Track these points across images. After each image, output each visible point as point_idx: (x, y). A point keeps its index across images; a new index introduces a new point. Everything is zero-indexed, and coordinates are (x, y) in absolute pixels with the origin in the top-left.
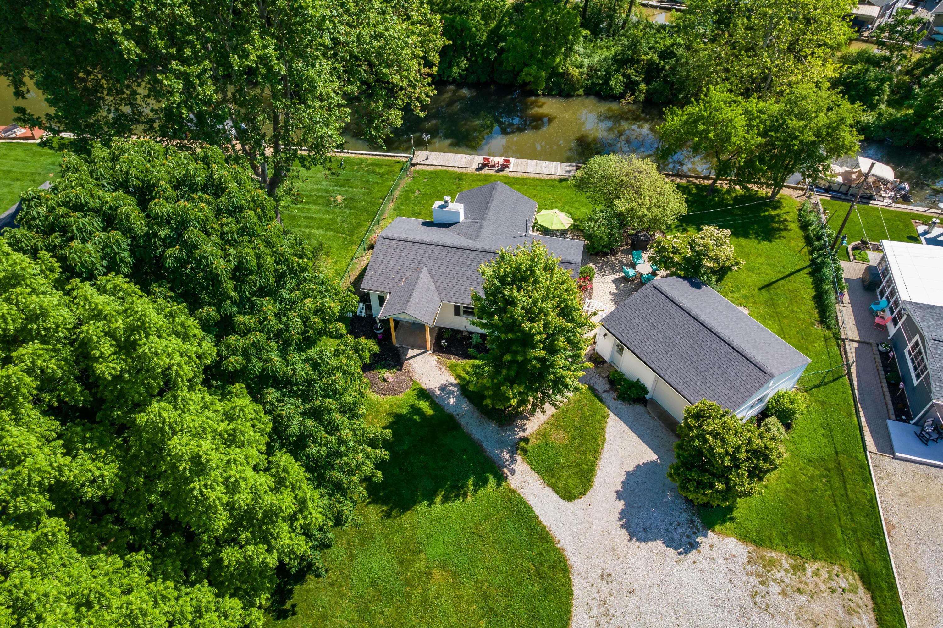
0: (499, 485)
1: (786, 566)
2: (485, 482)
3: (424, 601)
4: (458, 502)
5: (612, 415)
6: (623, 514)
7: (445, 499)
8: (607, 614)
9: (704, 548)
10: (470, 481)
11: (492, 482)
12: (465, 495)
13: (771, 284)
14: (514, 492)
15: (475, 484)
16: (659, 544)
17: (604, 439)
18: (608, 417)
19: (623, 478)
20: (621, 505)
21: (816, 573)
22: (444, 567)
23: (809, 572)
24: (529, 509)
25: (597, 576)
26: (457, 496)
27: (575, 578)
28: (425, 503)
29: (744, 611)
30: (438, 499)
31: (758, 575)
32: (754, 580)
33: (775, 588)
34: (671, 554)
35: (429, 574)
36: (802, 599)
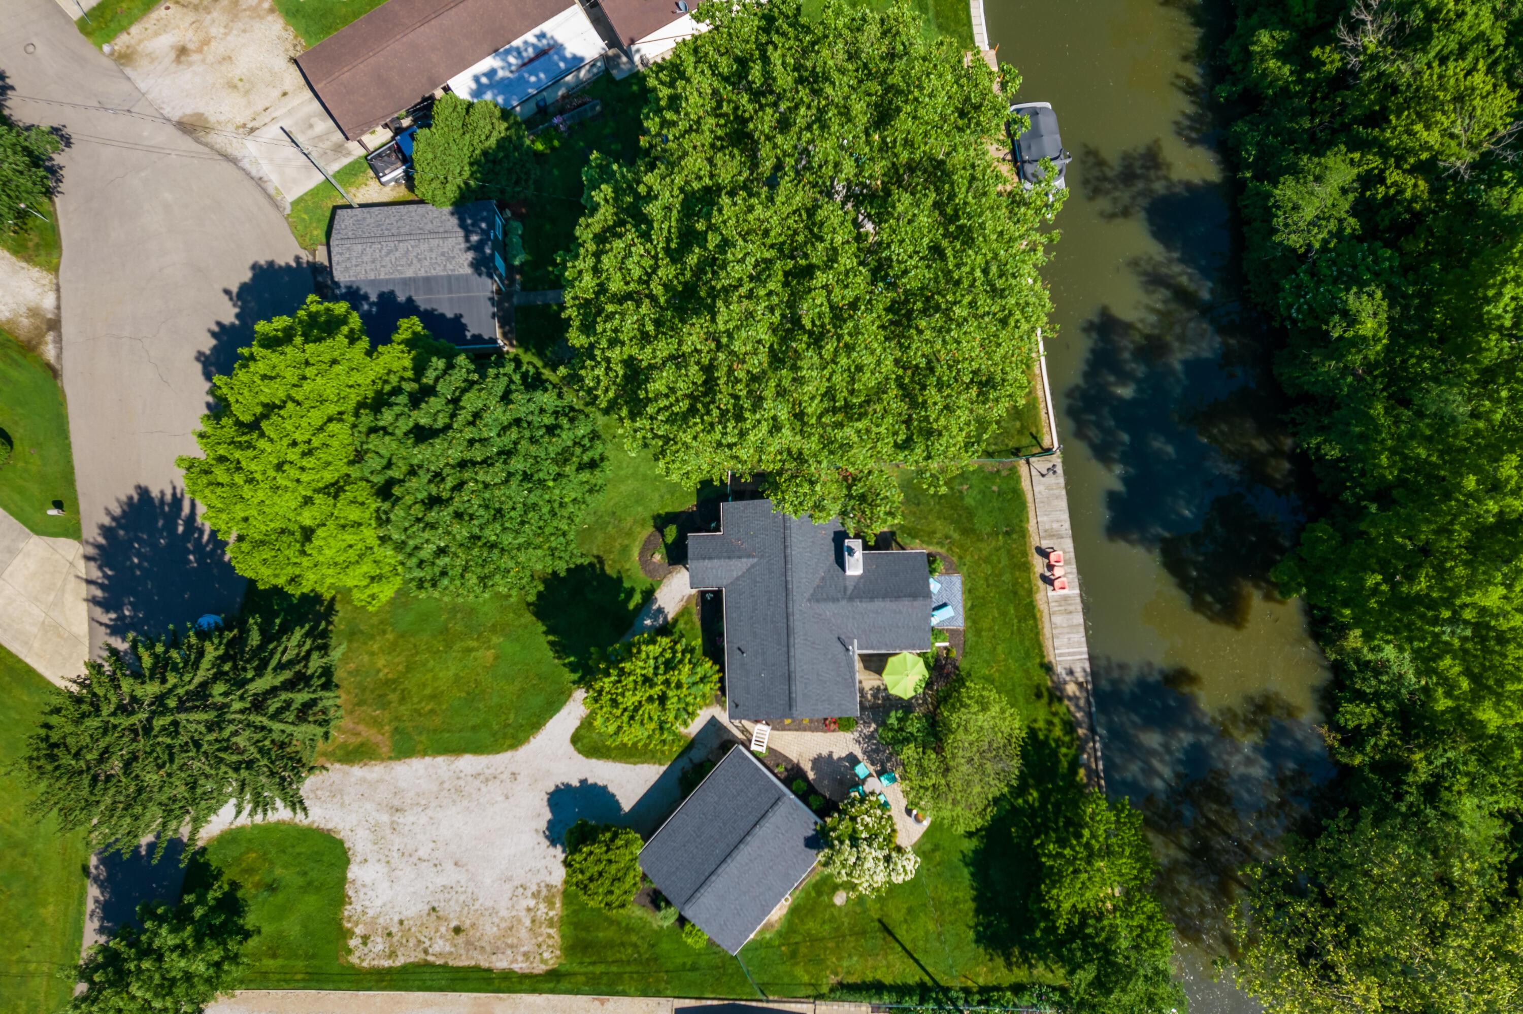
0: (574, 682)
1: (551, 914)
2: (573, 671)
3: (469, 650)
4: (551, 654)
5: (664, 768)
6: (568, 786)
7: (551, 643)
8: (487, 780)
9: (552, 850)
10: (572, 659)
11: (575, 676)
12: (559, 658)
14: (570, 695)
15: (570, 663)
16: (548, 816)
17: (635, 763)
18: (661, 764)
19: (600, 783)
20: (575, 783)
21: (550, 936)
22: (497, 658)
23: (552, 931)
24: (557, 710)
25: (514, 770)
26: (557, 652)
27: (508, 754)
28: (544, 628)
29: (509, 879)
30: (551, 638)
31: (539, 892)
32: (534, 888)
33: (532, 903)
34: (543, 825)
35: (489, 648)
36: (528, 923)
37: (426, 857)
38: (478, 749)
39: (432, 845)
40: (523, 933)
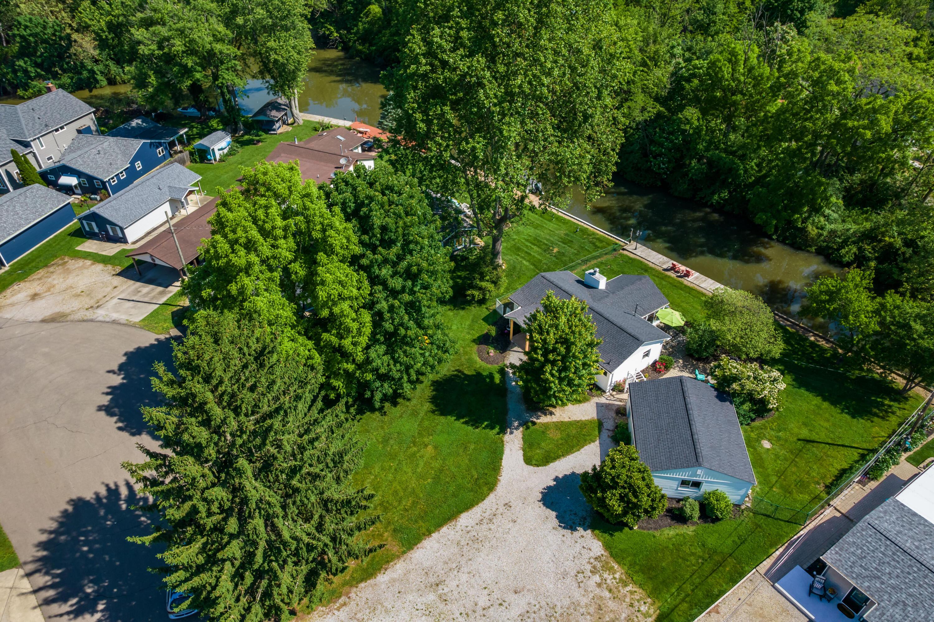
0: (498, 434)
1: (617, 576)
2: (492, 428)
3: (414, 454)
4: (470, 428)
5: (597, 442)
6: (549, 488)
7: (466, 423)
8: (491, 520)
9: (577, 534)
10: (486, 423)
11: (497, 430)
12: (477, 427)
13: (813, 442)
14: (503, 441)
15: (487, 427)
16: (554, 514)
17: (578, 450)
18: (594, 441)
19: (568, 473)
20: (552, 483)
21: (632, 593)
22: (436, 448)
23: (629, 588)
24: (502, 453)
25: (504, 502)
26: (472, 425)
27: (492, 496)
28: (454, 418)
29: (565, 574)
30: (462, 421)
31: (594, 567)
32: (589, 567)
33: (597, 578)
34: (556, 522)
35: (426, 446)
36: (607, 594)
37: (488, 604)
38: (468, 507)
39: (486, 592)
40: (612, 605)
